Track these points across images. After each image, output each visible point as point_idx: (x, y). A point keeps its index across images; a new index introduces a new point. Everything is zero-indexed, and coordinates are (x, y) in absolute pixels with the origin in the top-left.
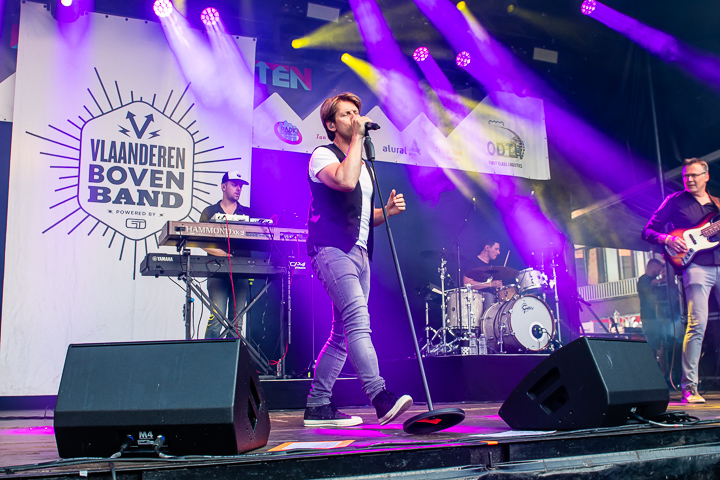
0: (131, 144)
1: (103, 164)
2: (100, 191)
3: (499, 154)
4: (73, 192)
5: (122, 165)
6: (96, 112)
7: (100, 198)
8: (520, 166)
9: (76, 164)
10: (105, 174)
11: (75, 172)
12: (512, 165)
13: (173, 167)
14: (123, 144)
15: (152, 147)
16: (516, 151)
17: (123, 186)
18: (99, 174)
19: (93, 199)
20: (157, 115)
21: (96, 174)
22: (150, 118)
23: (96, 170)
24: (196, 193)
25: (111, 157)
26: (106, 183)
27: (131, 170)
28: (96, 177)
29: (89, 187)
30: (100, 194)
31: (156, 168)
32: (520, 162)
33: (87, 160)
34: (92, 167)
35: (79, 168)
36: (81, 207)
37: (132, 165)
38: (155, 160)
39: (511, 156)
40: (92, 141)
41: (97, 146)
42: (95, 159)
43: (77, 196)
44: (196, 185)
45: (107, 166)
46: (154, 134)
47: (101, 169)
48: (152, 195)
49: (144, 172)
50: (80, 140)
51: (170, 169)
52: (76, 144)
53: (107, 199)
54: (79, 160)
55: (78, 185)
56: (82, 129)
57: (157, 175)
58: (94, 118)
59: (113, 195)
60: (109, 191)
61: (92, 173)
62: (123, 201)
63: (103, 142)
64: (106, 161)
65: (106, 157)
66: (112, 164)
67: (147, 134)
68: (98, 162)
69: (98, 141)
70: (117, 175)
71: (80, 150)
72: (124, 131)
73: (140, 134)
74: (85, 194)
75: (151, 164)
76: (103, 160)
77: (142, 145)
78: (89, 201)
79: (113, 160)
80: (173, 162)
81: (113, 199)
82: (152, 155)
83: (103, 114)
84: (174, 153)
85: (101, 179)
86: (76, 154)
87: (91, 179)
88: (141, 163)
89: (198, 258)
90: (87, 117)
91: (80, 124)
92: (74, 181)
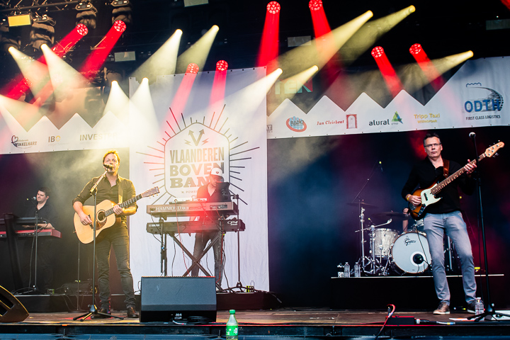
0: (192, 150)
1: (177, 164)
2: (177, 181)
3: (477, 110)
4: (162, 183)
5: (188, 163)
6: (172, 134)
7: (177, 185)
8: (497, 117)
9: (162, 166)
10: (178, 170)
11: (162, 171)
12: (489, 117)
13: (217, 160)
14: (188, 150)
15: (205, 149)
16: (494, 105)
17: (189, 176)
18: (176, 171)
19: (173, 186)
20: (206, 130)
21: (174, 171)
22: (202, 132)
23: (174, 169)
24: (232, 174)
25: (181, 159)
26: (179, 176)
27: (193, 166)
28: (174, 173)
29: (171, 179)
30: (177, 183)
31: (208, 162)
32: (498, 113)
33: (169, 163)
34: (172, 167)
35: (164, 168)
36: (167, 191)
37: (193, 163)
38: (206, 158)
39: (488, 109)
40: (171, 151)
41: (173, 154)
42: (172, 162)
43: (165, 185)
44: (232, 169)
45: (179, 165)
46: (205, 142)
47: (176, 167)
48: (206, 179)
49: (200, 166)
50: (164, 152)
51: (216, 162)
52: (162, 155)
53: (180, 185)
54: (164, 164)
55: (165, 179)
56: (164, 146)
57: (208, 167)
58: (171, 138)
59: (184, 183)
60: (181, 180)
61: (172, 171)
62: (189, 185)
63: (177, 151)
64: (179, 162)
65: (179, 160)
66: (182, 164)
67: (201, 142)
68: (175, 164)
69: (174, 151)
70: (185, 170)
71: (164, 158)
72: (188, 143)
73: (197, 143)
74: (169, 184)
75: (205, 161)
76: (177, 162)
77: (198, 150)
78: (171, 187)
79: (182, 161)
80: (217, 157)
81: (184, 184)
82: (205, 155)
83: (176, 134)
84: (217, 151)
85: (177, 174)
86: (162, 161)
87: (172, 175)
88: (198, 161)
89: (174, 223)
90: (167, 138)
91: (164, 142)
92: (162, 177)
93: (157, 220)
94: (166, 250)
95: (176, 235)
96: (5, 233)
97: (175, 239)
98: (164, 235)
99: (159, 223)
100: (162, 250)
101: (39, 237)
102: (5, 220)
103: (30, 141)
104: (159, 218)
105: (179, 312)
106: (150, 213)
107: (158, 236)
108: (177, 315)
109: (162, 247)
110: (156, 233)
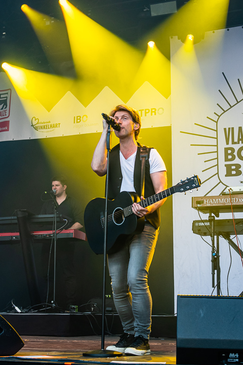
1: (234, 146)
2: (233, 167)
4: (214, 170)
6: (226, 107)
7: (234, 172)
9: (215, 149)
10: (235, 154)
11: (215, 155)
18: (232, 154)
19: (229, 174)
21: (230, 154)
23: (229, 152)
25: (239, 140)
26: (237, 160)
29: (226, 165)
30: (233, 170)
33: (223, 145)
34: (226, 150)
35: (217, 152)
36: (221, 182)
40: (225, 129)
41: (228, 133)
42: (227, 143)
43: (218, 173)
45: (237, 147)
47: (233, 150)
50: (217, 131)
52: (214, 134)
53: (239, 173)
54: (217, 146)
55: (217, 165)
56: (217, 122)
58: (225, 112)
60: (240, 166)
61: (226, 154)
63: (233, 128)
64: (236, 143)
65: (236, 140)
66: (241, 145)
68: (230, 145)
69: (229, 129)
71: (217, 138)
74: (223, 171)
76: (233, 143)
78: (226, 176)
79: (240, 142)
83: (231, 107)
85: (233, 158)
86: (214, 142)
87: (227, 159)
89: (229, 221)
90: (220, 112)
91: (216, 118)
92: (215, 162)
93: (205, 217)
94: (218, 257)
95: (232, 237)
96: (18, 234)
97: (231, 243)
98: (215, 237)
99: (210, 221)
100: (213, 256)
101: (59, 240)
102: (18, 219)
103: (52, 123)
104: (208, 215)
105: (234, 352)
106: (196, 208)
107: (208, 238)
108: (231, 355)
109: (213, 252)
110: (205, 234)
